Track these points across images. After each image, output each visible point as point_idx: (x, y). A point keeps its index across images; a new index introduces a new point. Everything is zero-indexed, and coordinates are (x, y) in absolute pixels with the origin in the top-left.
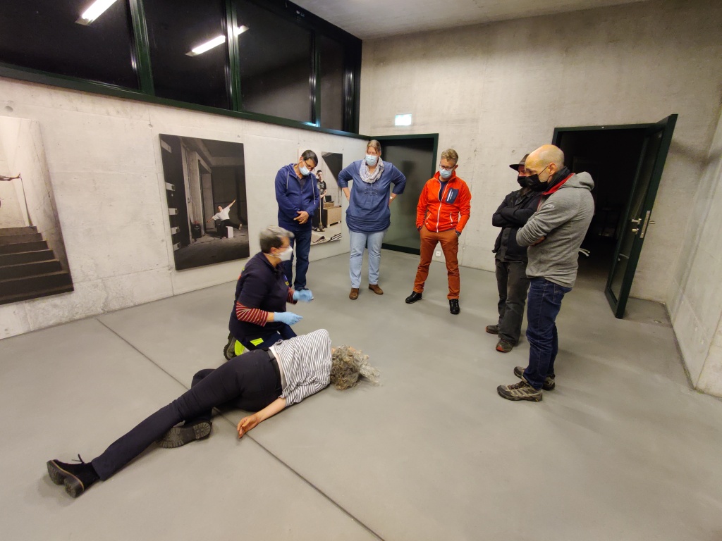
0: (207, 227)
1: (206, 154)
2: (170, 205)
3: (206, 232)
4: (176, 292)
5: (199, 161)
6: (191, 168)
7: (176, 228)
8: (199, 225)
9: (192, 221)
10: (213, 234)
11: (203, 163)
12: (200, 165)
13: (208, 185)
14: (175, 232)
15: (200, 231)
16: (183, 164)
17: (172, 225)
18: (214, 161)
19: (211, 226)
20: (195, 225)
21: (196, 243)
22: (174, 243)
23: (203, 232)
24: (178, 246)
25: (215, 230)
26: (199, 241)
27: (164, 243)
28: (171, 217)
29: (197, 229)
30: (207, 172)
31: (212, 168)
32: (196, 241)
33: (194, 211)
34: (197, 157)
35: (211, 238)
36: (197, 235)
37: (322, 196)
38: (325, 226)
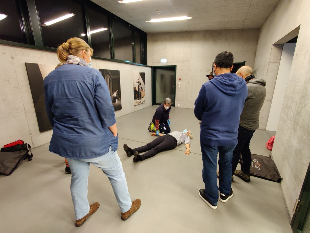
1: (111, 74)
6: (107, 79)
11: (110, 78)
13: (111, 85)
25: (113, 100)
30: (111, 81)
34: (108, 76)
37: (140, 87)
38: (141, 98)
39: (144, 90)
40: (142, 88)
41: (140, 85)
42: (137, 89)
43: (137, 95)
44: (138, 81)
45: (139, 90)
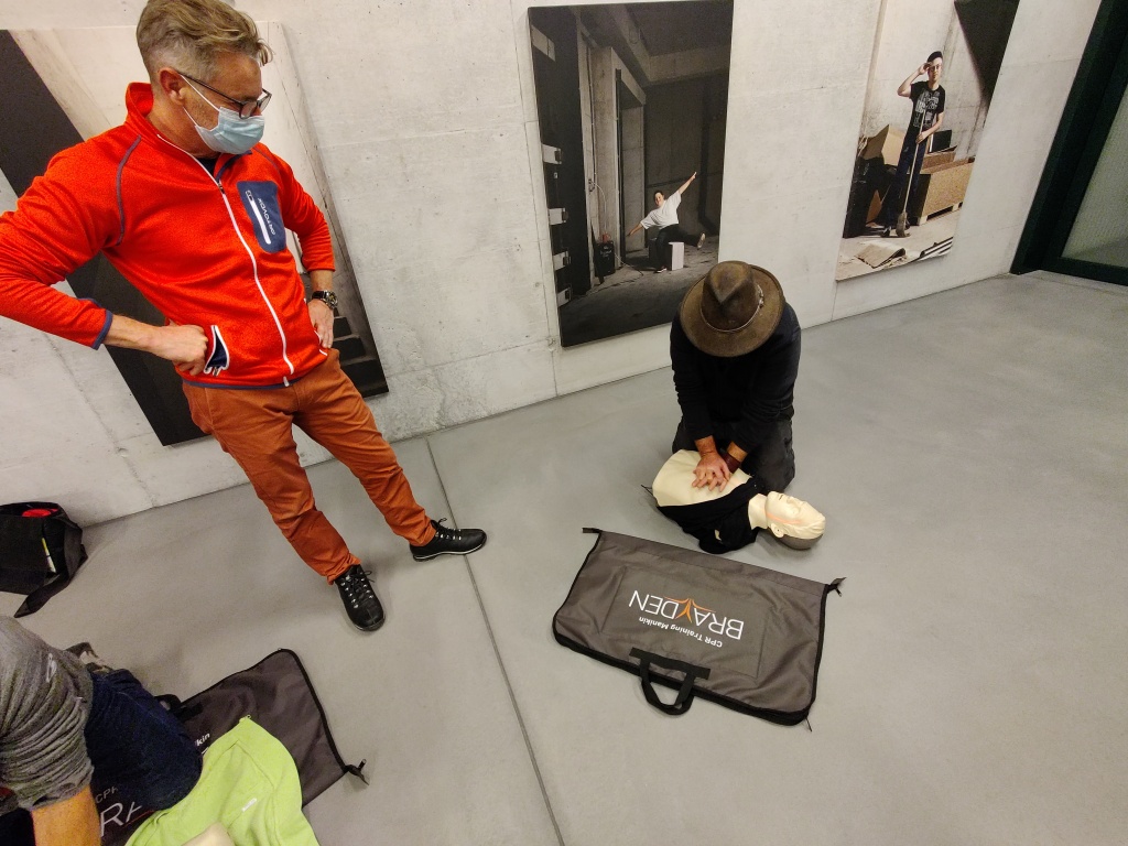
0: (628, 247)
1: (637, 50)
2: (552, 203)
3: (624, 260)
4: (562, 390)
5: (618, 73)
6: (599, 97)
7: (563, 255)
8: (610, 245)
9: (597, 237)
10: (640, 264)
11: (627, 78)
12: (620, 83)
13: (636, 138)
14: (560, 265)
15: (612, 257)
16: (581, 88)
17: (556, 250)
18: (653, 69)
19: (637, 243)
20: (604, 245)
21: (602, 286)
22: (559, 289)
23: (618, 258)
24: (567, 297)
25: (645, 253)
26: (610, 280)
27: (540, 290)
28: (554, 229)
29: (606, 254)
30: (633, 102)
31: (649, 90)
32: (602, 281)
33: (602, 213)
34: (615, 62)
35: (636, 274)
36: (606, 268)
37: (924, 135)
38: (914, 221)
39: (960, 155)
40: (943, 140)
41: (940, 108)
42: (891, 153)
43: (877, 203)
44: (925, 78)
45: (906, 156)
